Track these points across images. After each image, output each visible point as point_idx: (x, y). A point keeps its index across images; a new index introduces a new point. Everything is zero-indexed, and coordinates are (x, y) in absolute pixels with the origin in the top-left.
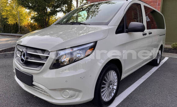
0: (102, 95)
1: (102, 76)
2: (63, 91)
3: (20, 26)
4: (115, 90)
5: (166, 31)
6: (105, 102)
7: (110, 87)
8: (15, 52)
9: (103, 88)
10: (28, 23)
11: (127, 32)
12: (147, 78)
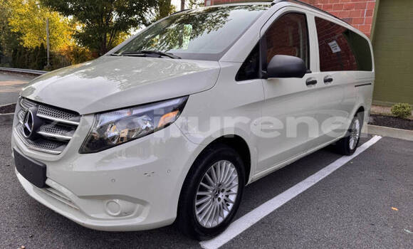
0: (197, 213)
1: (197, 171)
2: (107, 201)
3: (50, 53)
4: (231, 205)
5: (374, 74)
6: (204, 228)
7: (220, 196)
8: (15, 114)
9: (200, 197)
10: (69, 47)
11: (265, 77)
12: (317, 181)
